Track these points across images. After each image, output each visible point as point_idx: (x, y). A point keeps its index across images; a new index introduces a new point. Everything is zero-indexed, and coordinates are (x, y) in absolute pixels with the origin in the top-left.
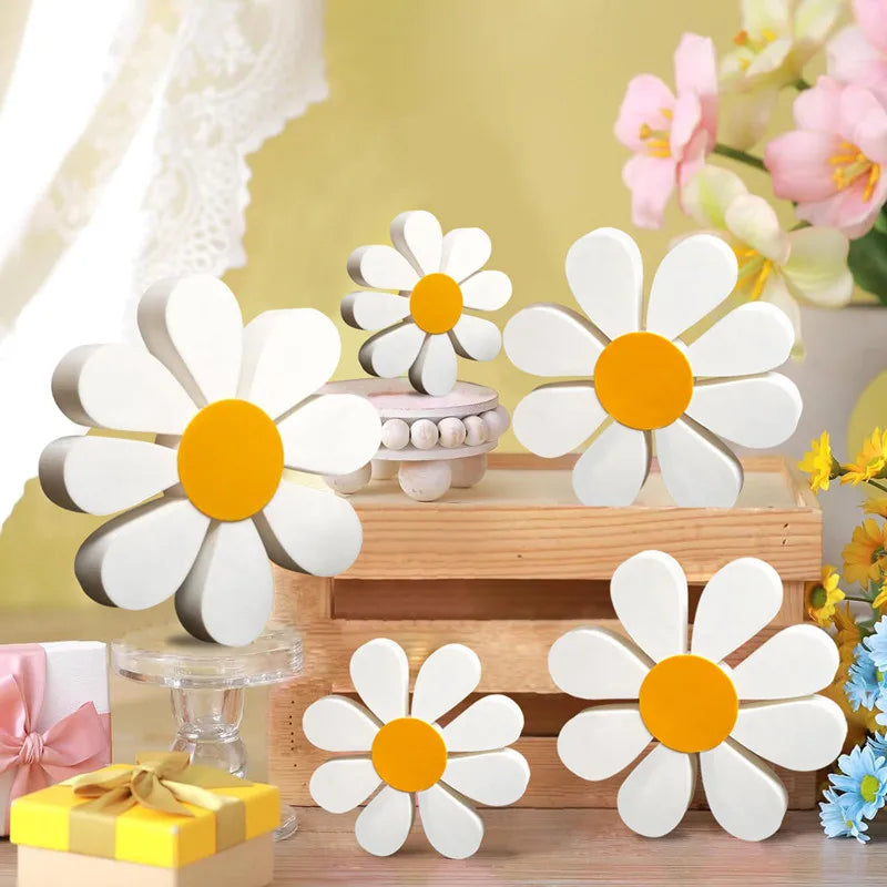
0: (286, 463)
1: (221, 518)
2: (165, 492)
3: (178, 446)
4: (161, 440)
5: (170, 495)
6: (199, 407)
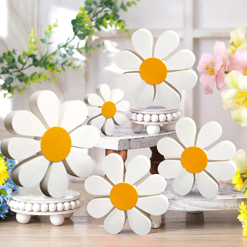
0: (72, 145)
1: (53, 161)
2: (37, 153)
3: (41, 140)
4: (36, 138)
5: (38, 154)
6: (47, 129)
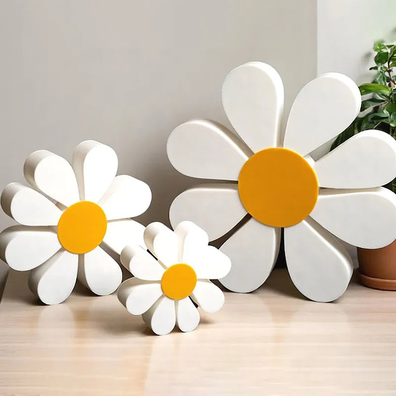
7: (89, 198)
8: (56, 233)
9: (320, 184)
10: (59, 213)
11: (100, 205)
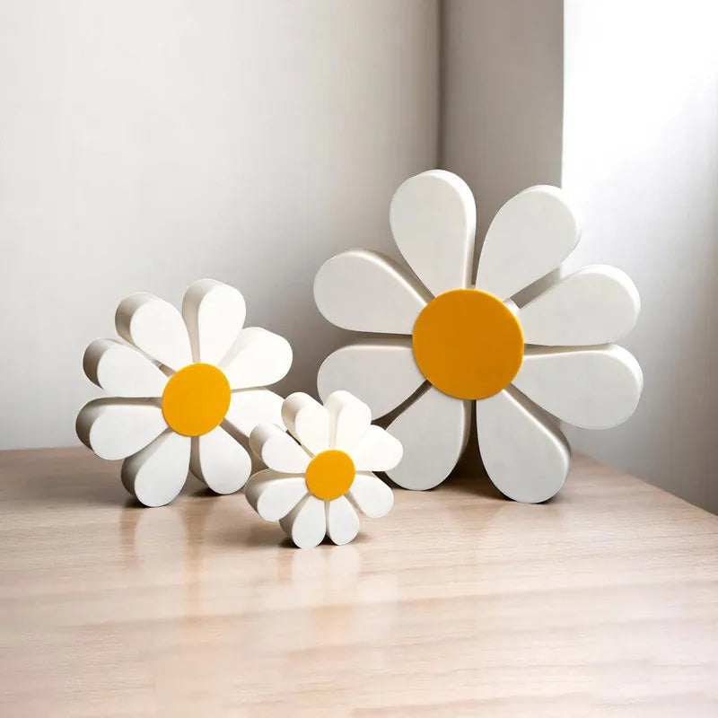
7: (206, 359)
8: (160, 407)
9: (526, 340)
10: (164, 380)
11: (221, 369)
